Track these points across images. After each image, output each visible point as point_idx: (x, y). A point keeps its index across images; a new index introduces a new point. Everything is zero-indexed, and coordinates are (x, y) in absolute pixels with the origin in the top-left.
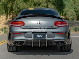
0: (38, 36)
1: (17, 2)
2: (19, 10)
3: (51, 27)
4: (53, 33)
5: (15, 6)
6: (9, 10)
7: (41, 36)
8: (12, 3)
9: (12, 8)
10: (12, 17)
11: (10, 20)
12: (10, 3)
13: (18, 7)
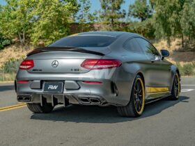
0: (51, 87)
1: (187, 11)
2: (193, 27)
3: (75, 70)
4: (77, 81)
5: (183, 19)
6: (173, 28)
7: (55, 87)
8: (178, 14)
9: (178, 24)
10: (183, 42)
11: (177, 47)
12: (174, 15)
13: (191, 20)
